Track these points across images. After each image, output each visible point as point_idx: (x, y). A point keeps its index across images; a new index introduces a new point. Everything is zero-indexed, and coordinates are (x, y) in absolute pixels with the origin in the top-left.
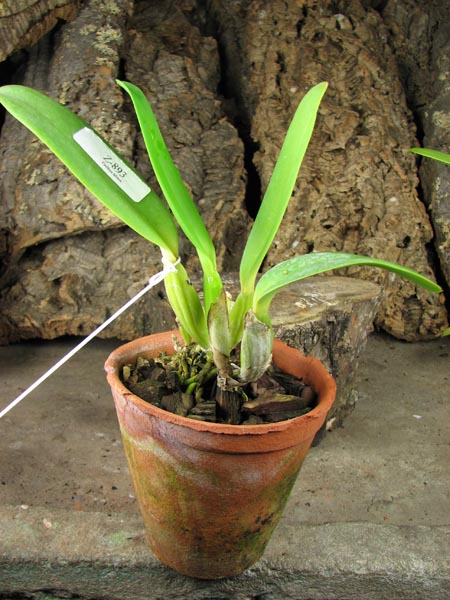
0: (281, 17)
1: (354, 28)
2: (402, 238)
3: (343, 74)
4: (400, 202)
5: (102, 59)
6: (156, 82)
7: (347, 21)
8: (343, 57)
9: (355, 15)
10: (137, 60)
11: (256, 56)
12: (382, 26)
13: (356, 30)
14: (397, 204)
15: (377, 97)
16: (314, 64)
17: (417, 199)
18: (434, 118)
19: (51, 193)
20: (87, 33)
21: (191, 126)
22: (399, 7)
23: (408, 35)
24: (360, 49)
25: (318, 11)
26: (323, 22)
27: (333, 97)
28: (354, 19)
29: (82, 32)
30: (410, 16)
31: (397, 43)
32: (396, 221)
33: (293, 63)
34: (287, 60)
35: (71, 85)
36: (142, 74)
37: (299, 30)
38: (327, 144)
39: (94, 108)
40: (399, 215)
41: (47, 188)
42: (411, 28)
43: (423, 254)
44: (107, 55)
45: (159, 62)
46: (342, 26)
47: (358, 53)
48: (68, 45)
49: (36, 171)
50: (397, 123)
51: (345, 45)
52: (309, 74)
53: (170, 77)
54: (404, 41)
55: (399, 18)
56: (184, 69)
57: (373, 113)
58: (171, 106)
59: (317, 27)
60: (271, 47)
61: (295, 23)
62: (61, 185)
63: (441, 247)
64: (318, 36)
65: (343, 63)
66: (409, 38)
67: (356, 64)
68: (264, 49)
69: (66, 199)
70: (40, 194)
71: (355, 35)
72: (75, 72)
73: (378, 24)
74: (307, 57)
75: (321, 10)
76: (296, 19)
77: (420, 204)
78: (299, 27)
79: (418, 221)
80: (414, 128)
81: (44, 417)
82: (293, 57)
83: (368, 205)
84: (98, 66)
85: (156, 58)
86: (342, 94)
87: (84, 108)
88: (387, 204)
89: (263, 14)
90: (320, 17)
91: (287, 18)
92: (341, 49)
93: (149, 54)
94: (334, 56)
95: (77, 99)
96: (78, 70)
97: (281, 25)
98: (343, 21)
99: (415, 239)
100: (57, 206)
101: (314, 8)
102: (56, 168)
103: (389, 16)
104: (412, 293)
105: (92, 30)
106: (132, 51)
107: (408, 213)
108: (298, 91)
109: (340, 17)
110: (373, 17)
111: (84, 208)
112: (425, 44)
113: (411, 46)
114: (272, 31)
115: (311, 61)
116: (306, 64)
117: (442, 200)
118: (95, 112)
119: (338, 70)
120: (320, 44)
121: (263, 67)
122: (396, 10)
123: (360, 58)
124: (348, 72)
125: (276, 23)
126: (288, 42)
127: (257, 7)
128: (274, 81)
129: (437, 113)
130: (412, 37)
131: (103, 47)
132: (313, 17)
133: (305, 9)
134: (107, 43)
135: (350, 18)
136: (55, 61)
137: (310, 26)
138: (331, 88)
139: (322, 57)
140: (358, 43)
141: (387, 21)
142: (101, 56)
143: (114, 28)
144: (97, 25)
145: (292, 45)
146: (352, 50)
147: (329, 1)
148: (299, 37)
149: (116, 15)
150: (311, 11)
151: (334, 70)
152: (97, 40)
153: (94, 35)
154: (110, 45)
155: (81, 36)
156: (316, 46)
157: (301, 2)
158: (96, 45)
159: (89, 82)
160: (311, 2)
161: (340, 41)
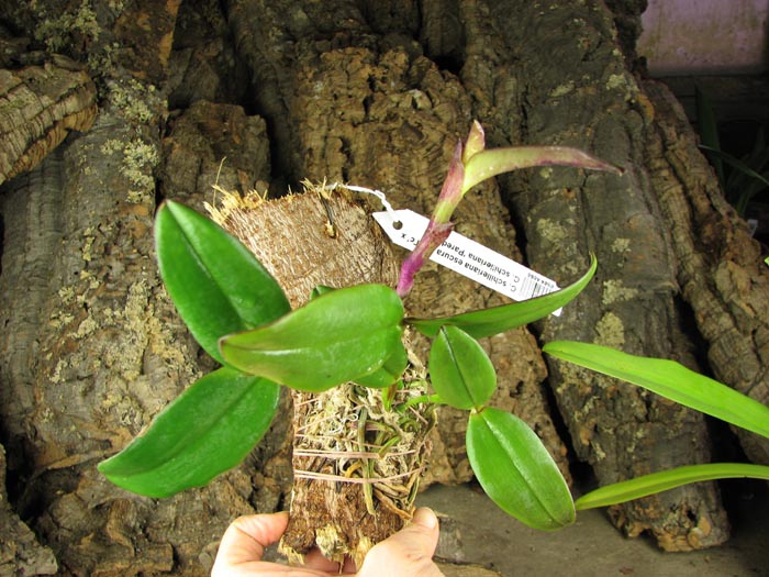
0: (343, 91)
1: (433, 105)
2: (515, 384)
3: (424, 166)
4: (508, 337)
5: (135, 193)
7: (425, 98)
8: (424, 144)
9: (433, 88)
11: (314, 141)
12: (464, 98)
13: (436, 109)
14: (505, 340)
16: (389, 155)
18: (539, 227)
19: (85, 394)
20: (111, 152)
22: (480, 65)
23: (494, 103)
24: (445, 136)
25: (389, 84)
26: (395, 98)
27: (415, 198)
28: (433, 95)
29: (104, 151)
30: (494, 76)
32: (507, 365)
33: (362, 152)
34: (353, 147)
35: (98, 233)
36: (185, 198)
37: (367, 111)
39: (132, 268)
40: (508, 355)
41: (79, 387)
42: (496, 93)
43: (538, 401)
44: (142, 187)
46: (420, 105)
47: (442, 141)
48: (87, 169)
49: (61, 363)
50: (494, 231)
51: (425, 131)
52: (385, 170)
54: (490, 110)
55: (482, 79)
57: (467, 220)
59: (389, 106)
60: (333, 131)
61: (361, 100)
62: (98, 383)
63: (559, 390)
64: (391, 117)
65: (423, 151)
66: (495, 105)
67: (441, 154)
68: (323, 131)
69: (108, 403)
70: (69, 396)
71: (435, 115)
72: (100, 213)
73: (460, 96)
74: (380, 145)
75: (393, 84)
76: (362, 95)
78: (366, 104)
79: (529, 358)
80: (513, 232)
82: (361, 145)
84: (132, 205)
85: (201, 171)
86: (426, 193)
87: (117, 267)
88: (494, 339)
89: (319, 87)
90: (392, 93)
91: (350, 93)
92: (420, 135)
93: (191, 168)
94: (411, 142)
95: (107, 251)
96: (104, 209)
97: (343, 102)
98: (421, 98)
99: (529, 383)
100: (96, 413)
101: (384, 80)
102: (89, 360)
103: (470, 79)
105: (117, 148)
106: (170, 168)
107: (518, 350)
109: (417, 94)
110: (453, 88)
111: (133, 416)
112: (516, 116)
113: (498, 116)
114: (333, 108)
115: (384, 153)
116: (380, 156)
117: (557, 332)
118: (133, 273)
119: (418, 160)
120: (392, 125)
121: (323, 156)
122: (477, 69)
123: (445, 148)
124: (430, 163)
125: (336, 97)
126: (355, 126)
127: (310, 75)
128: (340, 175)
129: (542, 222)
130: (500, 105)
131: (134, 174)
132: (383, 92)
133: (371, 81)
134: (140, 169)
135: (428, 94)
136: (70, 193)
137: (380, 105)
138: (412, 186)
139: (396, 143)
140: (441, 128)
141: (468, 84)
142: (136, 187)
143: (147, 143)
144: (123, 140)
145: (360, 127)
146: (435, 137)
147: (401, 71)
148: (366, 120)
149: (147, 123)
150: (379, 84)
151: (414, 161)
152: (125, 164)
153: (121, 155)
154: (143, 169)
155: (103, 157)
156: (388, 127)
157: (366, 72)
158: (127, 173)
159: (119, 225)
160: (379, 73)
161: (420, 125)
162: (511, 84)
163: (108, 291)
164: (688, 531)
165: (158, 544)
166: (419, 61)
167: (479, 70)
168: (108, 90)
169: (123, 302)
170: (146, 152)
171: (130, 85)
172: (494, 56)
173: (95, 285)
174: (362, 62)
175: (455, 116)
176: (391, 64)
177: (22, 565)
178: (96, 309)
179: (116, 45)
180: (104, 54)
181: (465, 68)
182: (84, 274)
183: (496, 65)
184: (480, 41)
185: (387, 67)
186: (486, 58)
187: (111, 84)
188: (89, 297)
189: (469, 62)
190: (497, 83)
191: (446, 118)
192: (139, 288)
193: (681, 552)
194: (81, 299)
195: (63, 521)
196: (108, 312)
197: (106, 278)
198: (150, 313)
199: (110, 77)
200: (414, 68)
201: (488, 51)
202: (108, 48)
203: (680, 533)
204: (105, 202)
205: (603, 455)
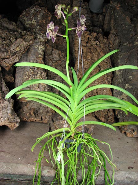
0: (83, 40)
1: (100, 44)
3: (97, 56)
6: (52, 58)
7: (99, 43)
8: (97, 52)
9: (101, 41)
10: (48, 52)
12: (107, 43)
14: (105, 92)
15: (104, 63)
16: (90, 53)
17: (110, 91)
18: (116, 71)
21: (60, 69)
22: (112, 36)
24: (101, 50)
26: (93, 42)
29: (35, 47)
30: (115, 38)
31: (111, 46)
33: (85, 52)
36: (49, 56)
37: (87, 44)
38: (91, 75)
39: (38, 69)
42: (115, 42)
45: (53, 52)
46: (97, 44)
48: (32, 51)
53: (55, 56)
54: (113, 45)
55: (112, 39)
56: (59, 54)
57: (103, 68)
58: (56, 64)
59: (91, 43)
64: (91, 46)
65: (97, 53)
67: (100, 54)
71: (100, 46)
72: (34, 59)
74: (88, 51)
75: (93, 39)
76: (86, 41)
77: (111, 92)
78: (87, 43)
81: (29, 142)
83: (99, 92)
84: (39, 58)
85: (52, 51)
88: (103, 91)
92: (97, 50)
94: (95, 51)
97: (83, 42)
101: (91, 38)
103: (109, 39)
104: (106, 113)
106: (47, 50)
107: (108, 94)
108: (85, 60)
109: (97, 42)
110: (105, 41)
115: (89, 53)
120: (92, 47)
122: (111, 36)
123: (101, 53)
130: (115, 45)
131: (40, 52)
132: (91, 41)
133: (89, 38)
134: (41, 51)
135: (99, 42)
136: (29, 55)
137: (89, 43)
138: (93, 60)
139: (92, 51)
140: (101, 49)
141: (109, 40)
142: (40, 55)
143: (43, 46)
144: (39, 45)
145: (85, 47)
146: (99, 51)
147: (95, 37)
148: (87, 46)
149: (43, 42)
150: (90, 39)
151: (95, 55)
152: (39, 50)
153: (38, 48)
154: (42, 51)
155: (35, 48)
156: (91, 48)
157: (88, 36)
158: (39, 52)
159: (37, 61)
160: (90, 37)
161: (97, 48)
162: (117, 40)
163: (34, 73)
164: (132, 134)
165: (39, 116)
166: (99, 34)
167: (112, 37)
168: (37, 35)
169: (36, 75)
170: (42, 48)
171: (40, 34)
172: (116, 34)
173: (32, 72)
174: (87, 34)
175: (104, 46)
176: (93, 35)
177: (15, 119)
178: (32, 76)
179: (39, 26)
180: (36, 28)
181: (109, 36)
182: (30, 70)
183: (116, 36)
184: (113, 30)
185: (92, 36)
186: (114, 34)
187: (37, 34)
188: (31, 74)
189: (110, 35)
190: (115, 40)
191: (102, 47)
192: (39, 73)
193: (130, 137)
194: (29, 74)
195: (24, 110)
196: (34, 77)
197: (34, 71)
198: (41, 77)
199: (37, 33)
200: (98, 36)
201: (115, 33)
202: (37, 27)
203: (131, 134)
204: (35, 57)
205: (119, 117)
